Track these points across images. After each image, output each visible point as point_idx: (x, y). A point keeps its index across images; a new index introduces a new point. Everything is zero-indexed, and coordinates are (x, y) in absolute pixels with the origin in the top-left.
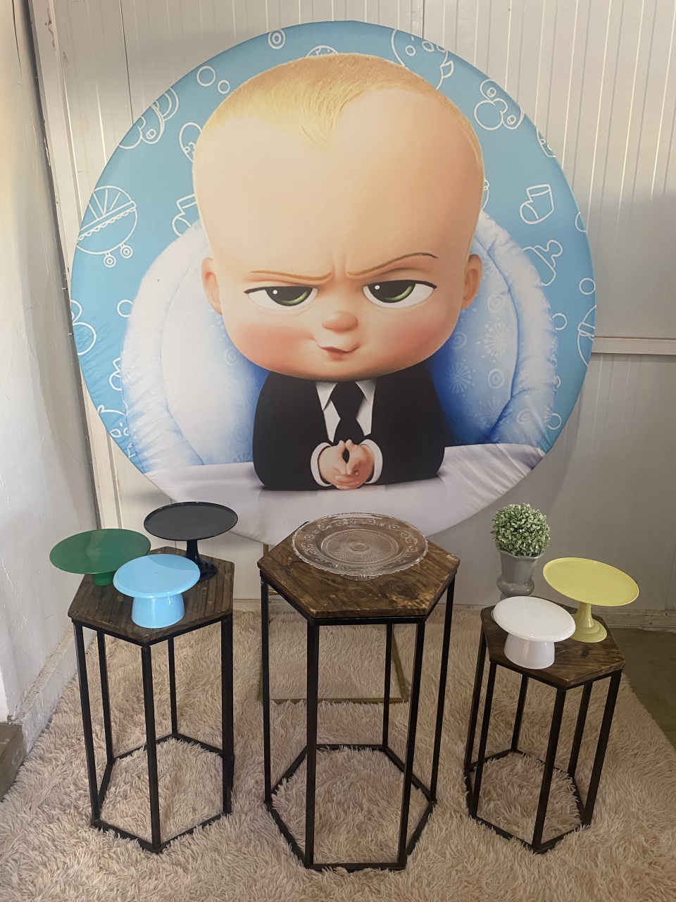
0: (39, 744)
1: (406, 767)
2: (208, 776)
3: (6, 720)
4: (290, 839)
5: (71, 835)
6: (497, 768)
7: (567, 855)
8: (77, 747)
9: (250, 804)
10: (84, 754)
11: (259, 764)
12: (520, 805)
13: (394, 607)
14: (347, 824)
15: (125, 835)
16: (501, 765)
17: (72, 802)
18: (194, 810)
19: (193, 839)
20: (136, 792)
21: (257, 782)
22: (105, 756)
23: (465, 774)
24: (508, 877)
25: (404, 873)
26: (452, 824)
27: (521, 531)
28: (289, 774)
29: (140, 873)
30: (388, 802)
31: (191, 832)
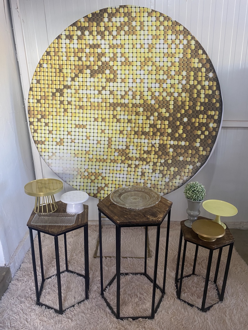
0: (16, 274)
1: (154, 281)
2: (80, 285)
3: (4, 265)
4: (111, 308)
5: (29, 308)
6: (187, 281)
7: (214, 312)
8: (31, 275)
9: (95, 295)
10: (33, 278)
11: (99, 280)
12: (196, 294)
13: (148, 220)
14: (132, 302)
15: (49, 308)
16: (189, 280)
17: (29, 296)
18: (75, 298)
19: (75, 309)
20: (53, 292)
21: (98, 287)
22: (41, 278)
23: (176, 283)
24: (193, 321)
25: (153, 320)
26: (171, 301)
27: (195, 191)
28: (110, 284)
29: (55, 321)
30: (147, 294)
31: (73, 306)
